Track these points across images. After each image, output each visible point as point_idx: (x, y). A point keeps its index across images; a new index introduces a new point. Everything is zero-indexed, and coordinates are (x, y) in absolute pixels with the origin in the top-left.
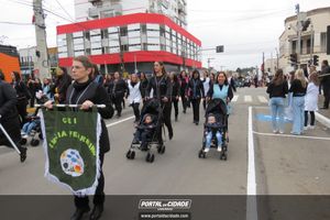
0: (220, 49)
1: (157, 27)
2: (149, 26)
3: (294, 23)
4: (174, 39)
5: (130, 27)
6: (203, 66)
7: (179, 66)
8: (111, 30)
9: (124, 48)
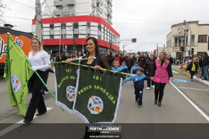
0: (134, 40)
1: (96, 24)
2: (92, 24)
4: (106, 32)
5: (80, 23)
6: (120, 49)
7: (107, 48)
8: (68, 24)
9: (76, 36)
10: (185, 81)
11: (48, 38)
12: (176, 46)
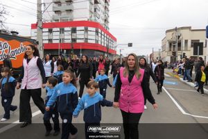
0: (130, 45)
1: (94, 29)
2: (89, 29)
3: (171, 33)
4: (103, 37)
5: (78, 28)
6: (117, 53)
7: (104, 52)
8: (66, 29)
9: (74, 40)
10: (174, 83)
11: (47, 42)
12: (170, 50)
